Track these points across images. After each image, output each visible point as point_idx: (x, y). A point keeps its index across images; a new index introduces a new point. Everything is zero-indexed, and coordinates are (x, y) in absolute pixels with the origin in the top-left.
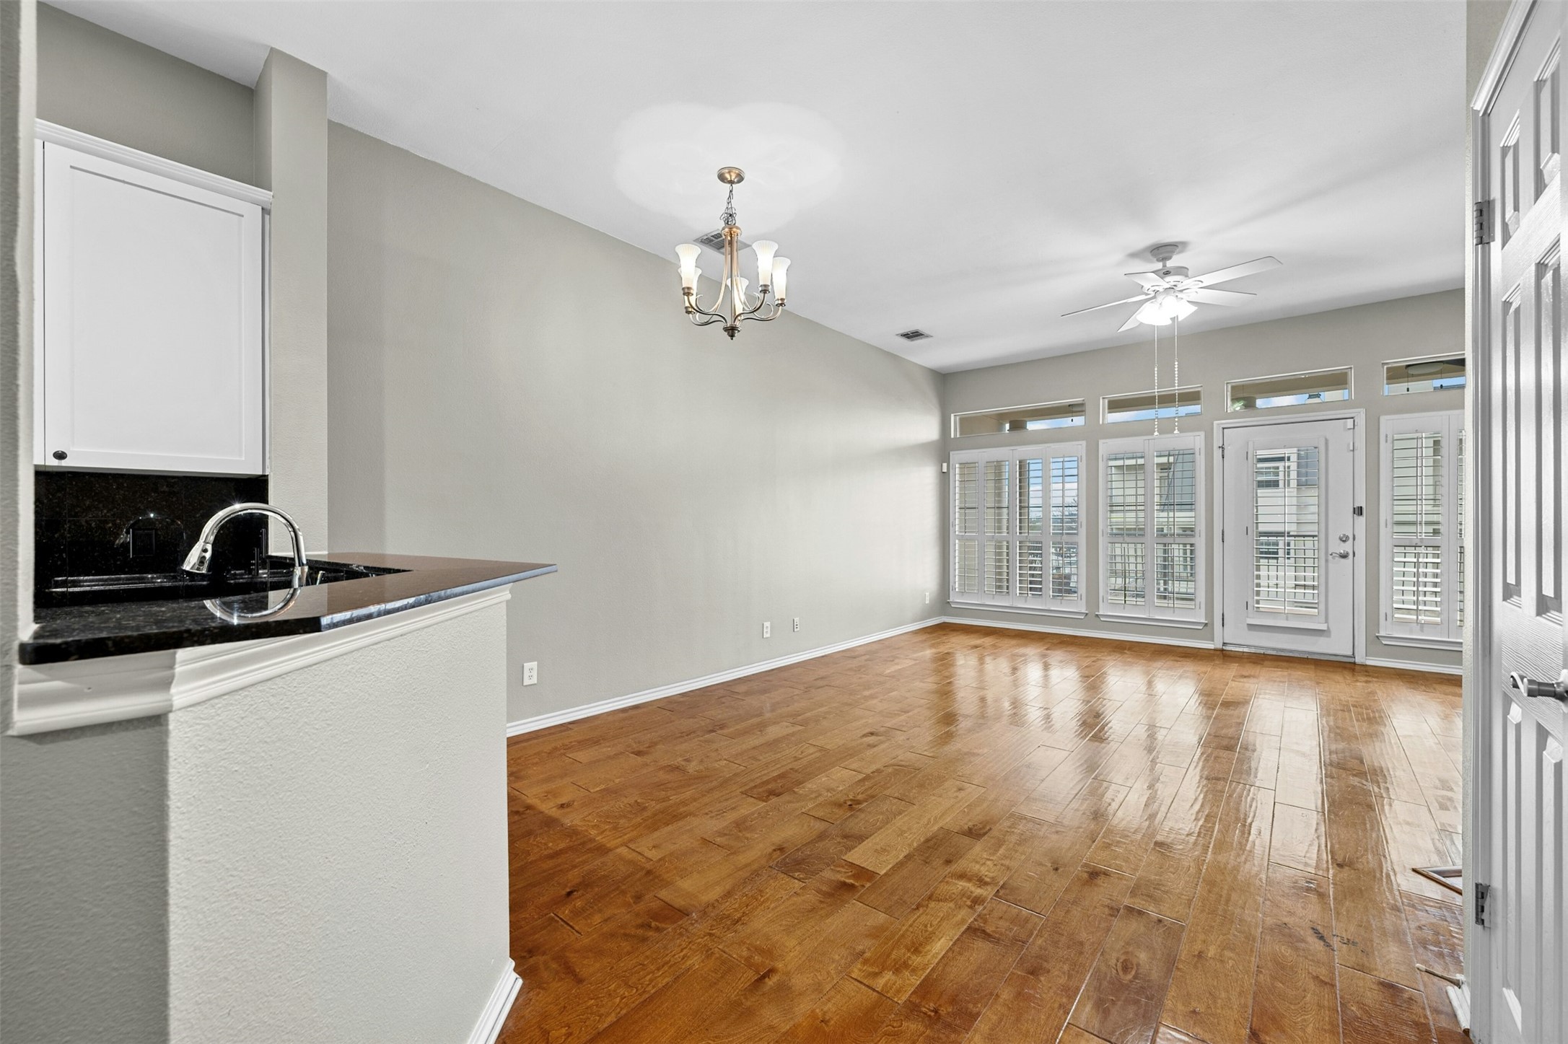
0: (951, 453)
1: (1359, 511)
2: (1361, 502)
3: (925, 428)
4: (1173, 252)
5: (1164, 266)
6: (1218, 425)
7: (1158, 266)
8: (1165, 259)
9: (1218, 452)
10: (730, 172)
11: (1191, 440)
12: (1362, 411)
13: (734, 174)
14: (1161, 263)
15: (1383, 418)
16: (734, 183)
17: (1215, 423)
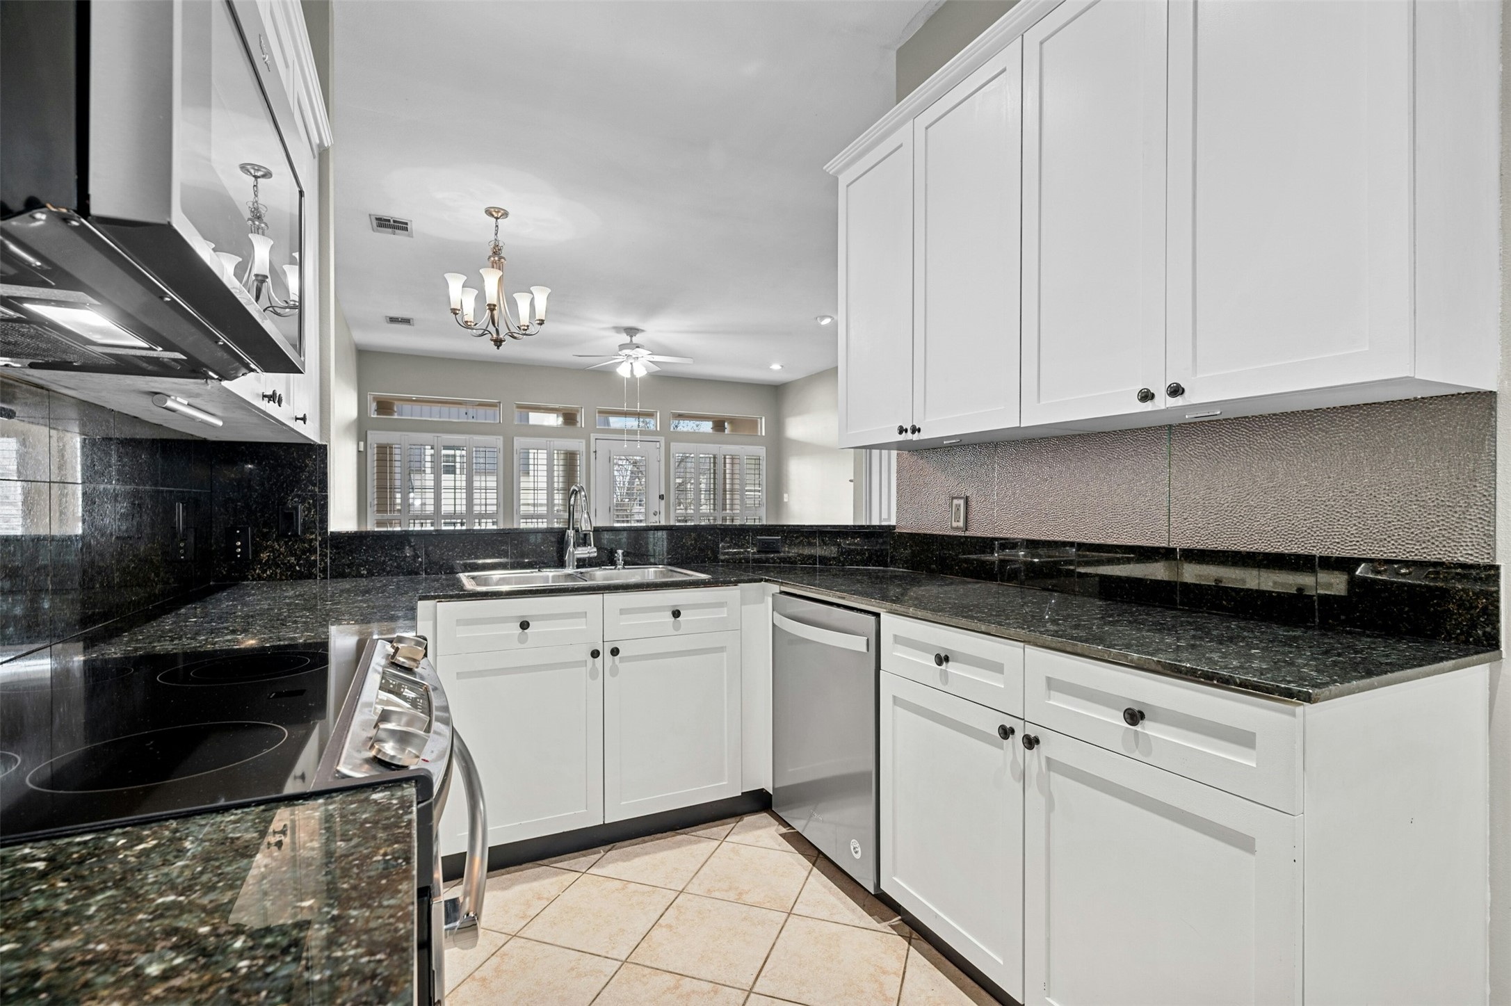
0: (367, 432)
1: (661, 497)
2: (663, 492)
4: (637, 334)
5: (631, 341)
6: (593, 436)
7: (625, 338)
8: (631, 337)
9: (593, 455)
10: (498, 212)
11: (577, 445)
12: (663, 438)
13: (500, 214)
14: (629, 338)
15: (672, 444)
16: (497, 218)
17: (592, 435)
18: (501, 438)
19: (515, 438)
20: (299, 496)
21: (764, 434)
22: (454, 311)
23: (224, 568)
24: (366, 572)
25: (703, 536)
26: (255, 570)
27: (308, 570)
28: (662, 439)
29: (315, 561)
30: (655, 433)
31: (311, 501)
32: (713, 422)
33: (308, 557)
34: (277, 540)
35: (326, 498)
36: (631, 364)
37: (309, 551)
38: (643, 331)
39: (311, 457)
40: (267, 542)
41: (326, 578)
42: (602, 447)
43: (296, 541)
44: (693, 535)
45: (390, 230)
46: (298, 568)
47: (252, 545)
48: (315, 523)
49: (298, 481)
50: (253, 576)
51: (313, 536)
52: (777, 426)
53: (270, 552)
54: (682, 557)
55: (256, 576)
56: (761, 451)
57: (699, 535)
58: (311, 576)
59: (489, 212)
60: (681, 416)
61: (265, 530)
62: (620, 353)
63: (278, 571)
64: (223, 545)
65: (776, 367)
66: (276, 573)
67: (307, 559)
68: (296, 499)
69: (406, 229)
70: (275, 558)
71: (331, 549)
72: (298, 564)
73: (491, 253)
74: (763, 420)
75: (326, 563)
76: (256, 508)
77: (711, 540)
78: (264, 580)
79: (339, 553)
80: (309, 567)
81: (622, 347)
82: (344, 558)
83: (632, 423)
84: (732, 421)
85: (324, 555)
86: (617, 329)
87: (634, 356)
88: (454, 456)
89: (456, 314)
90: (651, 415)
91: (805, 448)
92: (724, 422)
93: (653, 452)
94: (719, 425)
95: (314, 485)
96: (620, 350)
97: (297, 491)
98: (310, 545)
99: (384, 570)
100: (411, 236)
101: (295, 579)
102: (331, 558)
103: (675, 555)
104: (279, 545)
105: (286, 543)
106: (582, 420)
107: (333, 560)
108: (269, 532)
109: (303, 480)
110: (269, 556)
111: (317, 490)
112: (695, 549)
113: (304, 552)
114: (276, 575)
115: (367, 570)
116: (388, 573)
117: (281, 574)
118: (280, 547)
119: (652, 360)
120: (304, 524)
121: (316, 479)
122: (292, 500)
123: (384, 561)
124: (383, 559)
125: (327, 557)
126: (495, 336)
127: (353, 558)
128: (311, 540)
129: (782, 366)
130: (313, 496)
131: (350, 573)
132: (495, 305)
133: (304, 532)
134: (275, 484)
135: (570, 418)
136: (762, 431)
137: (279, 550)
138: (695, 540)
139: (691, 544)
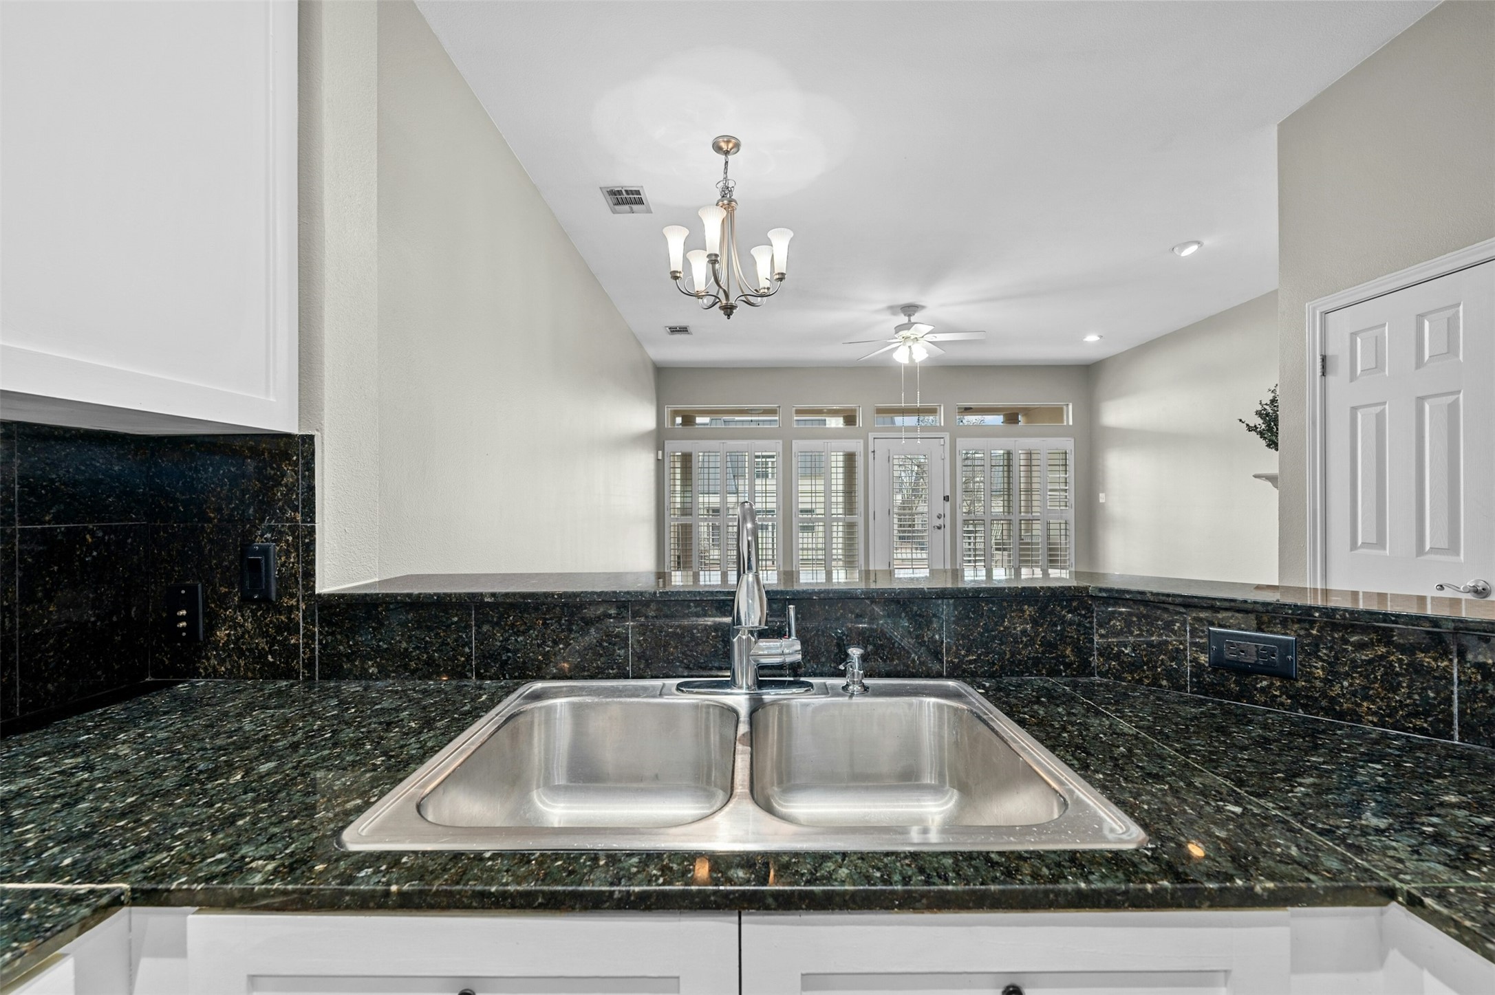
0: (666, 442)
1: (946, 498)
2: (948, 493)
3: (644, 418)
4: (915, 312)
5: (909, 320)
6: (871, 436)
7: (903, 319)
8: (909, 316)
9: (871, 455)
10: (728, 142)
11: (855, 446)
12: (948, 434)
13: (731, 145)
14: (907, 318)
15: (958, 440)
16: (727, 153)
17: (870, 434)
18: (781, 442)
19: (794, 442)
20: (271, 529)
21: (1071, 423)
22: (675, 276)
23: (166, 655)
24: (376, 670)
25: (1052, 612)
26: (208, 659)
27: (287, 663)
28: (947, 436)
29: (296, 646)
30: (940, 429)
31: (290, 538)
32: (1004, 415)
33: (286, 639)
34: (240, 608)
35: (312, 531)
36: (910, 347)
37: (288, 629)
38: (923, 307)
39: (289, 459)
40: (226, 610)
41: (312, 678)
42: (881, 447)
43: (268, 610)
44: (1028, 610)
45: (626, 207)
46: (270, 658)
47: (205, 614)
48: (296, 579)
49: (271, 503)
50: (206, 669)
51: (294, 602)
52: (1090, 411)
53: (230, 627)
54: (1002, 659)
55: (210, 670)
56: (1068, 444)
57: (1042, 610)
58: (290, 674)
59: (717, 148)
60: (968, 410)
61: (223, 590)
62: (896, 336)
63: (242, 663)
64: (164, 615)
65: (1092, 338)
66: (239, 666)
67: (284, 643)
68: (268, 535)
69: (641, 202)
70: (238, 639)
71: (321, 626)
72: (271, 652)
73: (720, 197)
74: (1070, 407)
75: (313, 650)
76: (210, 550)
77: (1071, 623)
78: (222, 676)
79: (333, 634)
80: (288, 657)
81: (899, 328)
82: (341, 643)
83: (911, 421)
84: (1027, 411)
85: (309, 636)
86: (893, 309)
87: (913, 337)
88: (767, 463)
89: (676, 278)
90: (933, 411)
91: (1130, 438)
92: (1017, 415)
93: (935, 452)
94: (1012, 417)
95: (295, 509)
96: (896, 333)
97: (270, 520)
98: (289, 618)
99: (406, 667)
100: (649, 211)
101: (267, 678)
102: (320, 642)
103: (987, 654)
104: (243, 616)
105: (254, 613)
106: (860, 421)
107: (324, 647)
108: (230, 592)
109: (280, 500)
110: (229, 635)
111: (299, 517)
112: (1032, 641)
113: (280, 628)
114: (239, 670)
115: (378, 666)
116: (413, 672)
117: (247, 669)
118: (245, 620)
119: (935, 340)
120: (281, 579)
121: (297, 499)
122: (262, 536)
123: (406, 650)
124: (404, 645)
125: (314, 640)
126: (724, 302)
127: (356, 644)
128: (291, 609)
129: (1101, 337)
130: (293, 530)
131: (350, 671)
132: (716, 255)
133: (279, 596)
134: (236, 508)
135: (850, 420)
136: (1069, 419)
137: (242, 626)
138: (1035, 623)
139: (1024, 632)
